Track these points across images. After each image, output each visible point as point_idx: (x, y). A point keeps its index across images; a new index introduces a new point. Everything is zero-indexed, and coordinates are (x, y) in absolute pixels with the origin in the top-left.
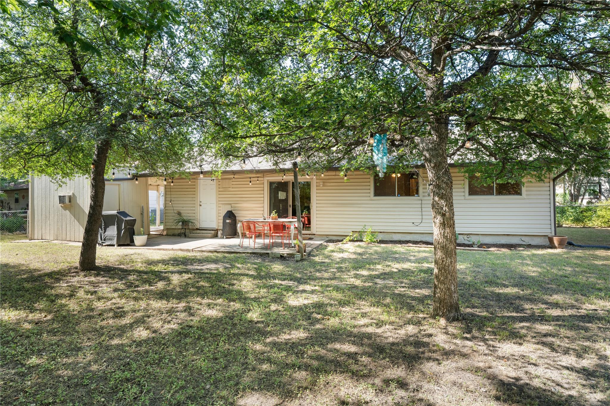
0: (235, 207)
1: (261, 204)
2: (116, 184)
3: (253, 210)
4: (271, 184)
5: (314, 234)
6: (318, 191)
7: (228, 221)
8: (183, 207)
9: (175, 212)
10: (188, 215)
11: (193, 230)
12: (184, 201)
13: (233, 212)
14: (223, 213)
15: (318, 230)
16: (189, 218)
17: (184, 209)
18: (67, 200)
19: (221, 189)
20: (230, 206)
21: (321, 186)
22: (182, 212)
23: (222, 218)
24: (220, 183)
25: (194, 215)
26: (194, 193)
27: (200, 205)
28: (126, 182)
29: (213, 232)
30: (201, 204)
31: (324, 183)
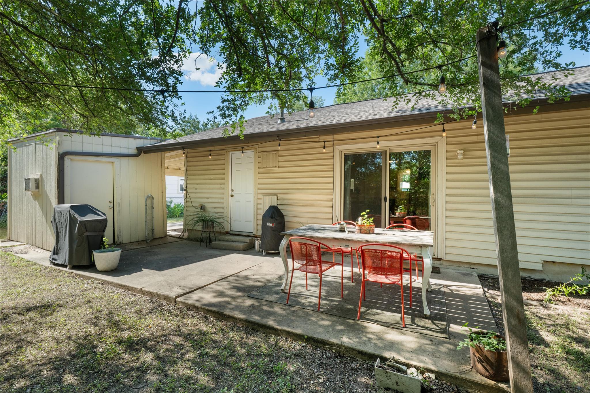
0: (284, 200)
1: (327, 194)
2: (109, 162)
3: (313, 206)
4: (347, 157)
5: (440, 259)
6: (450, 169)
7: (269, 224)
8: (208, 198)
9: (197, 205)
10: (215, 210)
11: (221, 233)
12: (209, 189)
13: (279, 207)
14: (264, 209)
15: (449, 250)
16: (216, 215)
17: (210, 200)
18: (32, 185)
19: (262, 170)
20: (275, 198)
21: (460, 157)
22: (206, 205)
23: (261, 217)
24: (260, 160)
25: (222, 210)
26: (223, 176)
27: (232, 196)
28: (124, 160)
29: (247, 240)
30: (233, 193)
31: (465, 150)
